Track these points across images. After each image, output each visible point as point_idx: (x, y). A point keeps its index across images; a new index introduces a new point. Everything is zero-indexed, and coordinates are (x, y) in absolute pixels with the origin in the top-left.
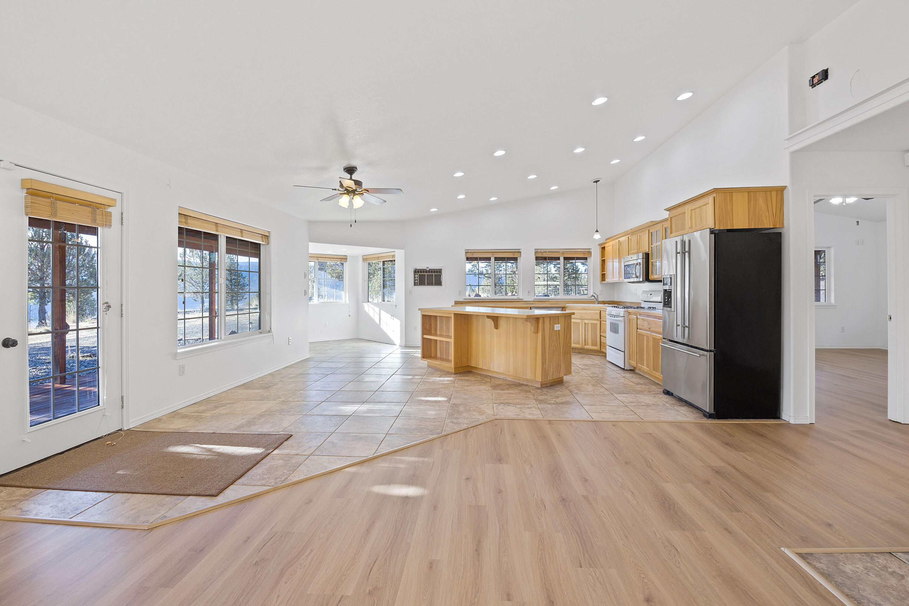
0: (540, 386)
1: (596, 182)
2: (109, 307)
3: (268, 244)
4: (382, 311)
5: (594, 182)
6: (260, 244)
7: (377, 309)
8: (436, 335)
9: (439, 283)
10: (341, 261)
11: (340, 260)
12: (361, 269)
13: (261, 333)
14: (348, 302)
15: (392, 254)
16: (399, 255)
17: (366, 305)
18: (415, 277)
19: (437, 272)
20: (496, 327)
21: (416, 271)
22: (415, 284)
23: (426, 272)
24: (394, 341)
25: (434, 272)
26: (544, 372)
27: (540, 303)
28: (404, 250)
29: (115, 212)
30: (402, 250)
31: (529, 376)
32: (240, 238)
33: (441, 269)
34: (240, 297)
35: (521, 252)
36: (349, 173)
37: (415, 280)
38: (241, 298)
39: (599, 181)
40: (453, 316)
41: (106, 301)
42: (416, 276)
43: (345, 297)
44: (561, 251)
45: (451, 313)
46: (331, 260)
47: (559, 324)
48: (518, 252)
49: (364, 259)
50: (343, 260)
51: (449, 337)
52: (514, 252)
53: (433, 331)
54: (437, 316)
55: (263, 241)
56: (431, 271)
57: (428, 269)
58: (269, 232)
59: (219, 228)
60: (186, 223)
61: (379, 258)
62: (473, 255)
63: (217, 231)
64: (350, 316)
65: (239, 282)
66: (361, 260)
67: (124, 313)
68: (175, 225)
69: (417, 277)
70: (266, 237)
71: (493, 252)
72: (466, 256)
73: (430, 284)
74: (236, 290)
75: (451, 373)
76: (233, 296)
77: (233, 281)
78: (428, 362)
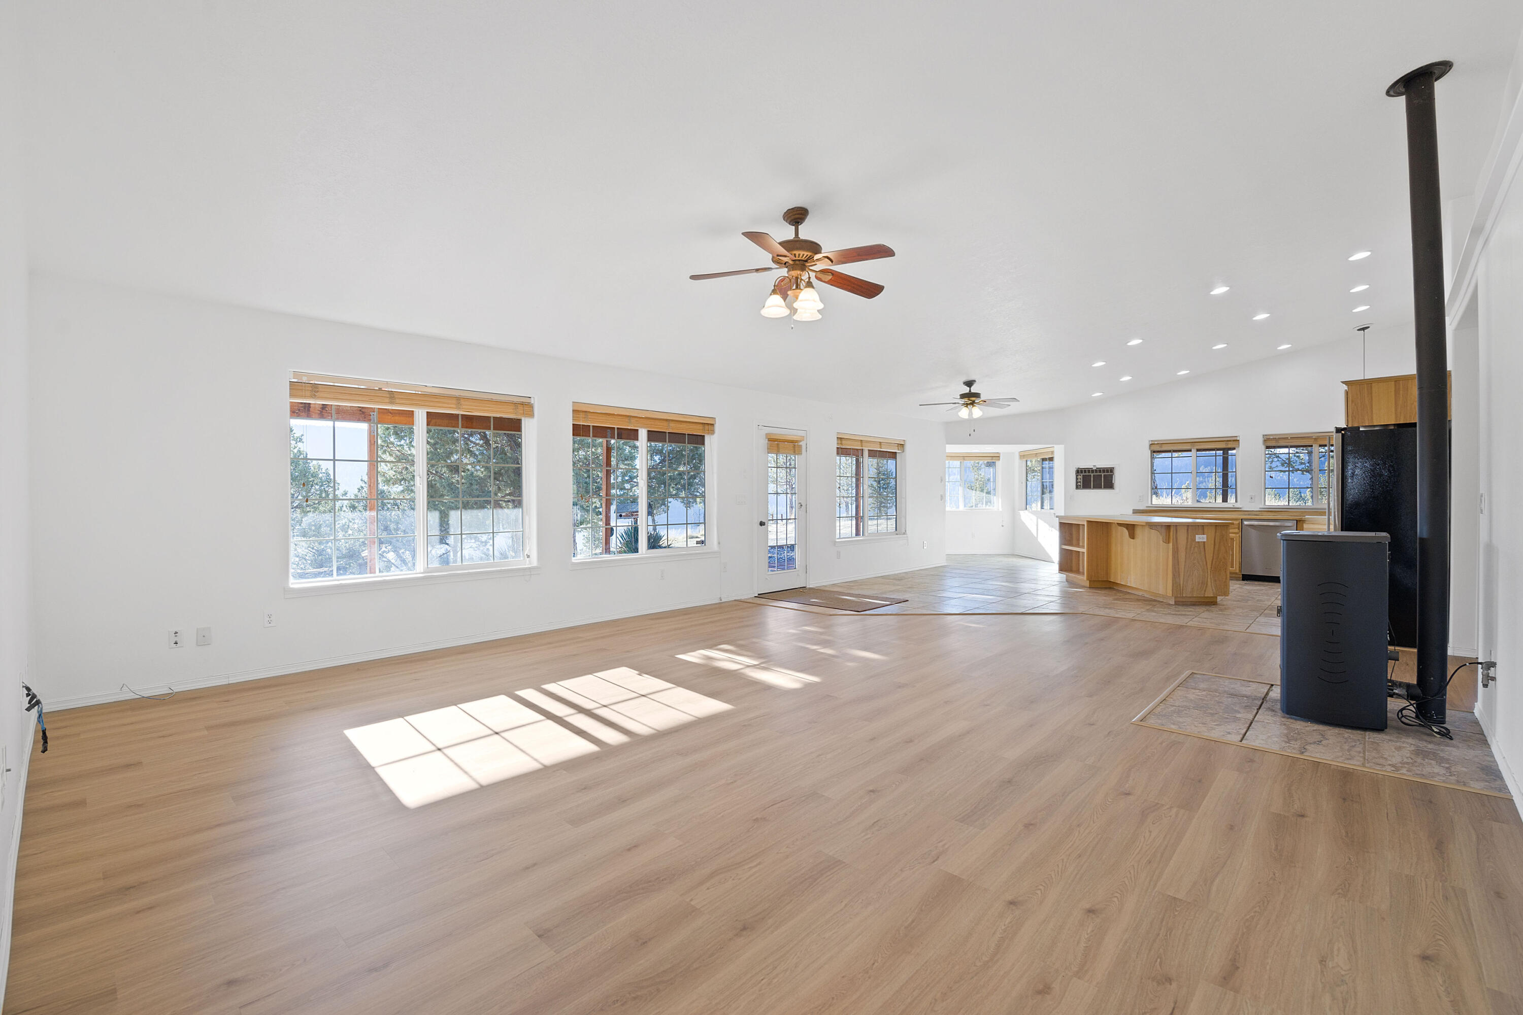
0: (1173, 603)
1: (1363, 329)
2: (801, 505)
3: (903, 452)
4: (1039, 520)
5: (1358, 330)
6: (896, 453)
7: (1034, 518)
8: (1078, 545)
9: (1109, 485)
10: (992, 460)
11: (990, 458)
12: (1018, 467)
13: (897, 534)
14: (1001, 510)
15: (1051, 450)
16: (1059, 452)
17: (1022, 513)
18: (1077, 479)
19: (1107, 471)
20: (1132, 536)
21: (1079, 471)
22: (1077, 487)
23: (1093, 471)
24: (1052, 557)
25: (1104, 471)
26: (1176, 586)
27: (1269, 513)
28: (1063, 446)
29: (803, 444)
30: (1061, 446)
31: (1161, 591)
32: (879, 449)
33: (1113, 468)
34: (889, 503)
35: (1239, 441)
36: (968, 386)
37: (1077, 482)
38: (891, 505)
39: (1369, 327)
40: (1086, 524)
41: (800, 502)
42: (1079, 477)
43: (998, 504)
44: (1314, 436)
45: (1084, 521)
46: (979, 459)
47: (1204, 534)
48: (1234, 441)
49: (1021, 456)
50: (994, 458)
51: (1083, 547)
52: (1228, 441)
53: (1074, 542)
54: (1079, 524)
55: (899, 450)
56: (1099, 470)
57: (1094, 468)
58: (904, 440)
59: (863, 444)
60: (841, 444)
61: (1037, 455)
62: (1161, 447)
63: (862, 447)
64: (1003, 526)
65: (889, 483)
66: (1017, 457)
67: (808, 510)
68: (835, 446)
69: (1080, 479)
70: (902, 446)
71: (1192, 442)
72: (1150, 449)
73: (1098, 486)
74: (885, 493)
75: (1086, 587)
76: (881, 503)
77: (881, 482)
78: (1067, 576)
